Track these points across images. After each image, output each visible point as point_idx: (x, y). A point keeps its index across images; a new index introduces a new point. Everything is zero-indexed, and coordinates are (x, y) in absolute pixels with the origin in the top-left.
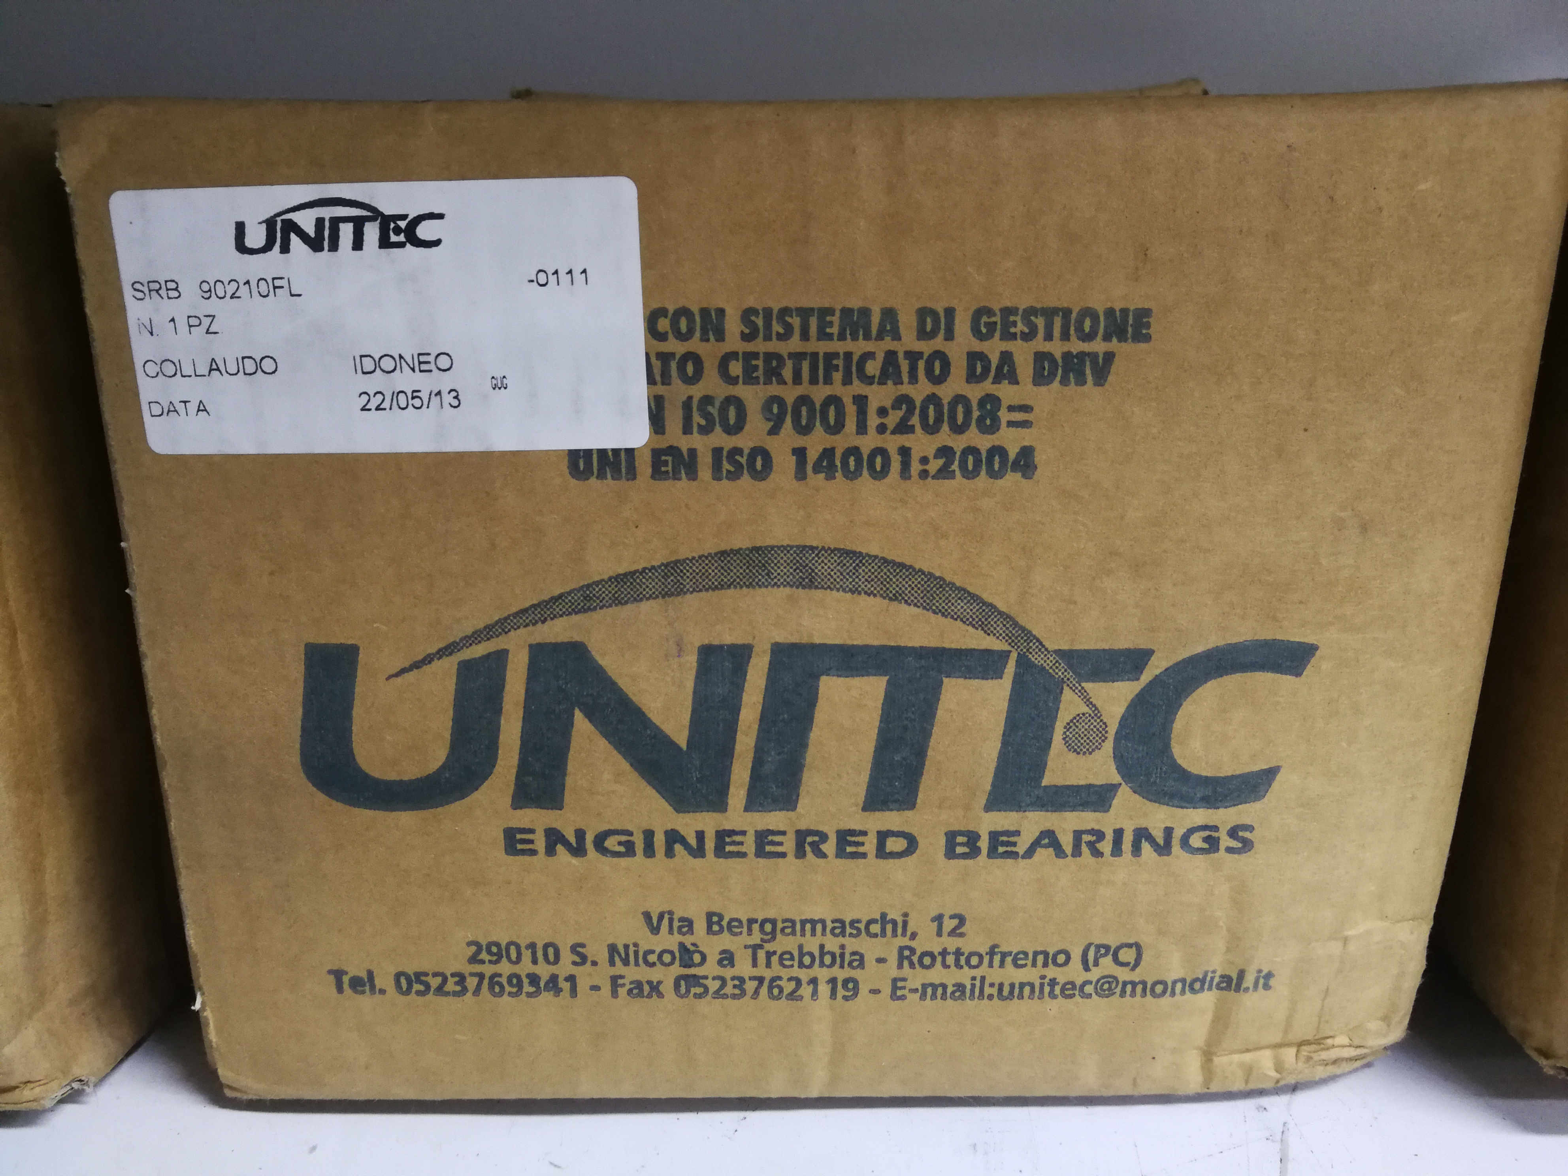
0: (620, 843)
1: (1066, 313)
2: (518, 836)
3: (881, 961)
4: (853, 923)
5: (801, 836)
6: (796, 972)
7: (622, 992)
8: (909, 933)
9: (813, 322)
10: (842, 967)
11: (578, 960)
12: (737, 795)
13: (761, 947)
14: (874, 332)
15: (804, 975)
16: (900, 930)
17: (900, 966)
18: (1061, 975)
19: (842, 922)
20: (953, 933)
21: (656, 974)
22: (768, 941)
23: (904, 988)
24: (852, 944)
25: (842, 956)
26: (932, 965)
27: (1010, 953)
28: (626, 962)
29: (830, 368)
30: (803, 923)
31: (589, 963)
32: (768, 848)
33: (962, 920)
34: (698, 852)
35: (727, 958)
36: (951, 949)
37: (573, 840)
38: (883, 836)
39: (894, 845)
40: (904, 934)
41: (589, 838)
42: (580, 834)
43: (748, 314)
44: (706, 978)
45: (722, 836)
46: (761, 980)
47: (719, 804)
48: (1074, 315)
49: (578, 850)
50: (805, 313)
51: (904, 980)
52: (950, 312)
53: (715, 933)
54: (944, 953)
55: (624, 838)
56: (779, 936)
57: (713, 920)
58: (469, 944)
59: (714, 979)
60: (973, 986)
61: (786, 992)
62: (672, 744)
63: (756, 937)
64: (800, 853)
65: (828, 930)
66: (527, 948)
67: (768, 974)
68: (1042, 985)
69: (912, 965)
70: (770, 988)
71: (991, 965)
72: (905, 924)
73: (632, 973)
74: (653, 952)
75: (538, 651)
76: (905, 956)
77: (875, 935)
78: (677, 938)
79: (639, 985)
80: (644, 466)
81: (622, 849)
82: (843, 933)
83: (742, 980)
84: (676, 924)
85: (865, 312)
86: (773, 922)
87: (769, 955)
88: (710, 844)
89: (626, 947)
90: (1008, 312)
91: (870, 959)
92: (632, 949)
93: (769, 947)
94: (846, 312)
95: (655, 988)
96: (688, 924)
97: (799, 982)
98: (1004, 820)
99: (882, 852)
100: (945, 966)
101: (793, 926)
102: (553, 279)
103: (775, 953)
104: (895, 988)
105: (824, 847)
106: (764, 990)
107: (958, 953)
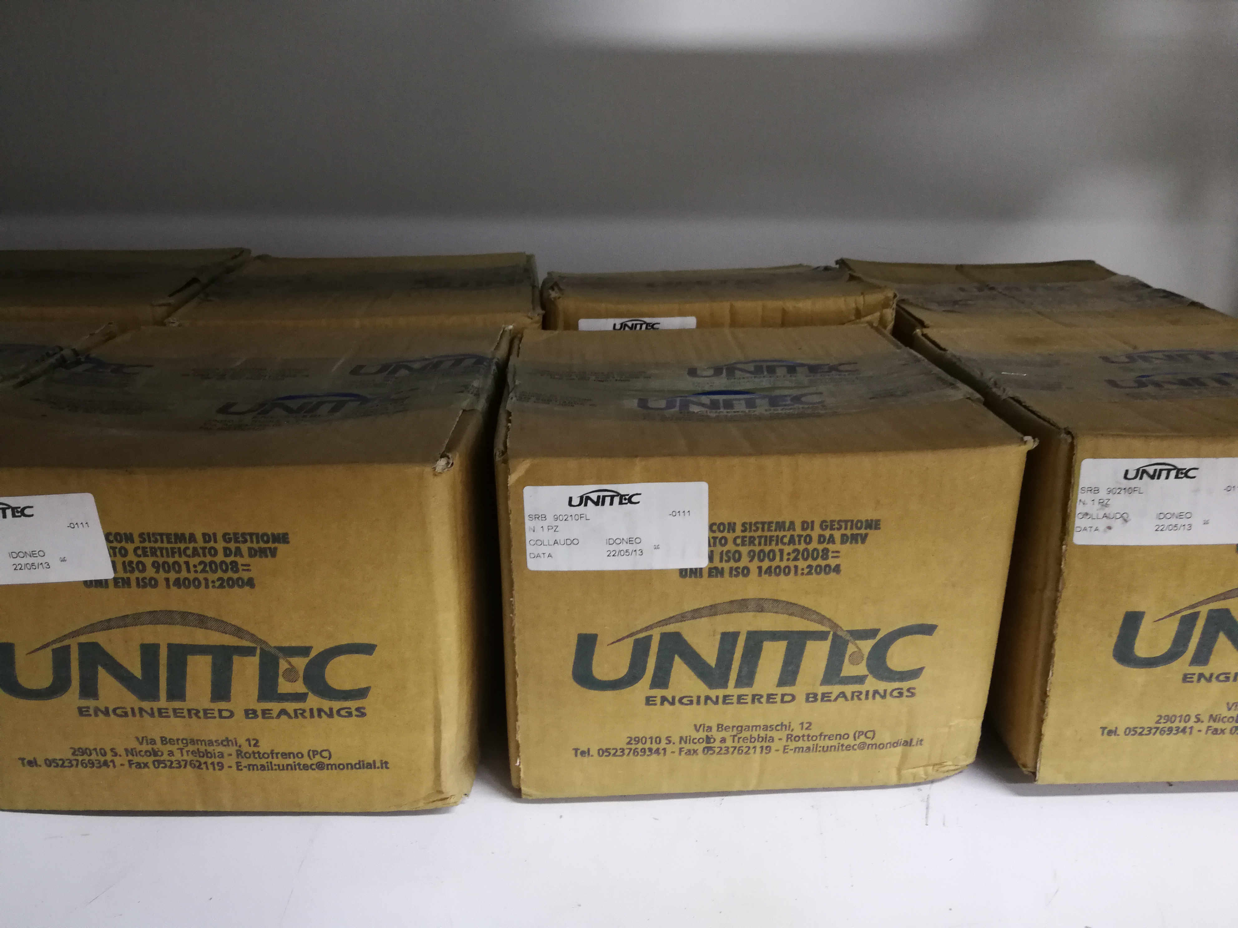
0: (688, 701)
1: (852, 521)
2: (651, 699)
3: (780, 739)
4: (771, 726)
5: (754, 696)
6: (749, 744)
7: (683, 753)
8: (791, 729)
9: (766, 526)
10: (766, 742)
11: (668, 742)
12: (732, 682)
13: (736, 736)
14: (787, 529)
15: (752, 745)
16: (787, 728)
17: (787, 741)
18: (846, 742)
19: (767, 726)
20: (807, 729)
21: (695, 747)
22: (740, 733)
23: (788, 749)
24: (770, 734)
25: (766, 738)
26: (799, 740)
27: (827, 735)
28: (686, 743)
29: (771, 541)
30: (753, 726)
31: (672, 743)
32: (742, 701)
33: (810, 724)
34: (716, 703)
35: (723, 740)
36: (806, 734)
37: (671, 700)
38: (783, 696)
39: (787, 698)
40: (789, 730)
41: (677, 699)
42: (674, 698)
43: (744, 525)
44: (715, 747)
45: (725, 697)
46: (735, 748)
47: (725, 685)
48: (854, 522)
49: (672, 703)
50: (763, 523)
51: (788, 746)
52: (813, 522)
53: (720, 731)
54: (803, 736)
55: (690, 699)
56: (743, 732)
57: (720, 727)
58: (628, 737)
59: (718, 747)
60: (813, 747)
61: (744, 752)
62: (709, 666)
63: (735, 732)
64: (753, 701)
65: (761, 729)
66: (649, 738)
67: (738, 745)
68: (839, 746)
69: (791, 741)
70: (739, 750)
71: (820, 740)
72: (790, 726)
73: (688, 746)
74: (696, 739)
75: (664, 636)
76: (789, 737)
77: (778, 730)
78: (706, 733)
79: (689, 751)
80: (705, 573)
81: (689, 702)
82: (767, 730)
83: (728, 748)
84: (706, 728)
85: (784, 523)
86: (742, 727)
87: (739, 738)
88: (720, 700)
89: (686, 737)
90: (832, 521)
91: (776, 739)
92: (688, 738)
93: (739, 736)
94: (777, 523)
95: (695, 751)
96: (710, 728)
97: (749, 748)
98: (826, 689)
99: (782, 701)
100: (803, 740)
101: (749, 728)
102: (678, 514)
103: (741, 738)
104: (785, 749)
105: (762, 700)
106: (736, 751)
107: (809, 736)
